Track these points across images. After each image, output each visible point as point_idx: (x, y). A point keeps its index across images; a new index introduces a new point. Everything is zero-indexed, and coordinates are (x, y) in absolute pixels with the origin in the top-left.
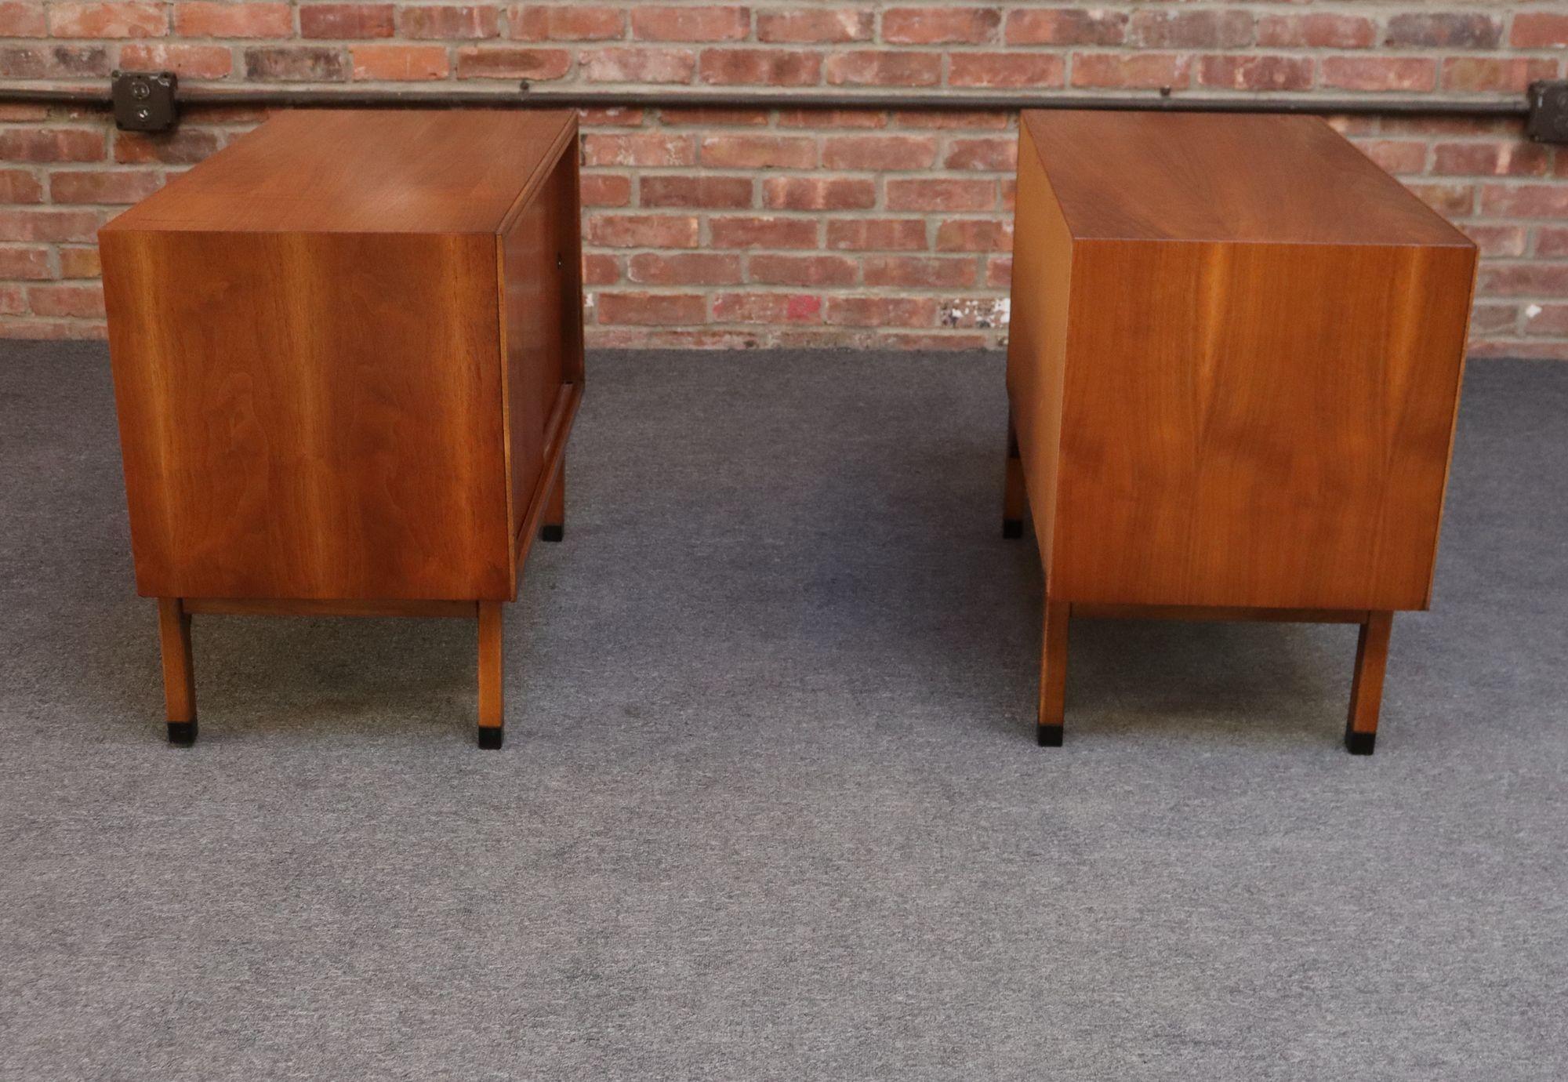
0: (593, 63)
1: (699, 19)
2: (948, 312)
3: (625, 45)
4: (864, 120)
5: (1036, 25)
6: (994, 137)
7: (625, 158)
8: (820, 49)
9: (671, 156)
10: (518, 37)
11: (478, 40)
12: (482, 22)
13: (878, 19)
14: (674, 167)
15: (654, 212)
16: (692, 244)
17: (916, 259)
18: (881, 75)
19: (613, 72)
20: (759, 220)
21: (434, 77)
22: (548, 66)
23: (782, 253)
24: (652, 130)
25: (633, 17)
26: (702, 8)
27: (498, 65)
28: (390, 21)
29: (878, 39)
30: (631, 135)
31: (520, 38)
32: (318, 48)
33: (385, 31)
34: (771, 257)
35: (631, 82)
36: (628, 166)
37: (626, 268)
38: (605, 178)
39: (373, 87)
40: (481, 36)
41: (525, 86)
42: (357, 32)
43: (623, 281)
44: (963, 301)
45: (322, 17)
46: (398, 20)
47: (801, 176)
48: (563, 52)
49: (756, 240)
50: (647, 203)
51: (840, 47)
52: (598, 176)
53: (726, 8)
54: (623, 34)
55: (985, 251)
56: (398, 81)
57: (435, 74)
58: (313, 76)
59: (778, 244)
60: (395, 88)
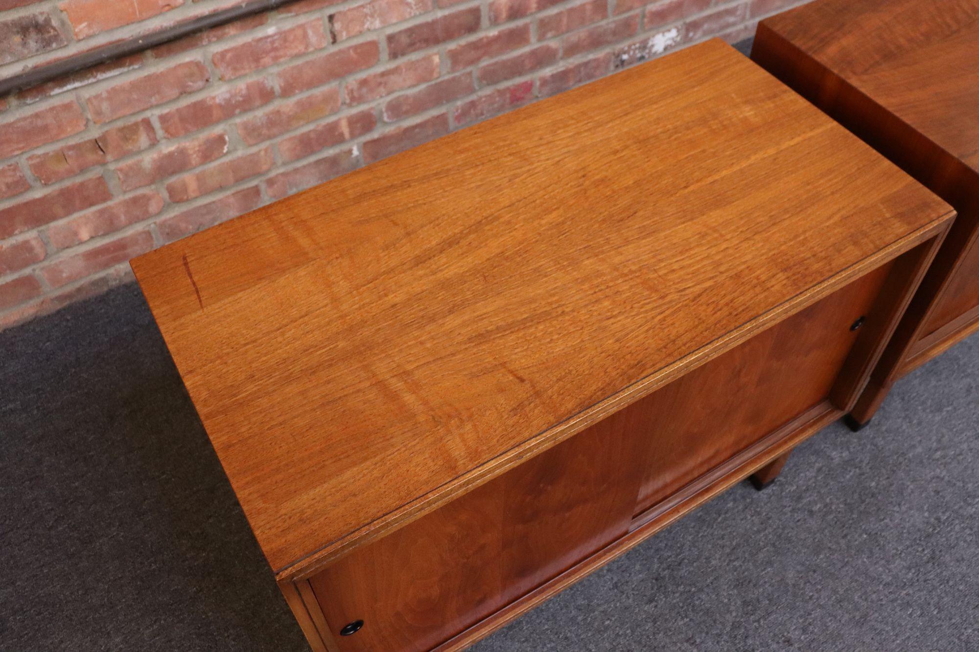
2: (619, 58)
7: (372, 23)
9: (412, 8)
14: (415, 16)
15: (401, 61)
16: (435, 75)
17: (599, 27)
20: (487, 37)
21: (167, 8)
23: (505, 57)
30: (373, 1)
32: (20, 19)
34: (496, 63)
36: (375, 30)
37: (381, 113)
38: (355, 48)
39: (102, 40)
43: (379, 125)
44: (630, 47)
49: (484, 54)
50: (394, 55)
52: (349, 48)
55: (645, 5)
56: (128, 24)
57: (168, 5)
58: (26, 51)
59: (501, 51)
60: (128, 33)
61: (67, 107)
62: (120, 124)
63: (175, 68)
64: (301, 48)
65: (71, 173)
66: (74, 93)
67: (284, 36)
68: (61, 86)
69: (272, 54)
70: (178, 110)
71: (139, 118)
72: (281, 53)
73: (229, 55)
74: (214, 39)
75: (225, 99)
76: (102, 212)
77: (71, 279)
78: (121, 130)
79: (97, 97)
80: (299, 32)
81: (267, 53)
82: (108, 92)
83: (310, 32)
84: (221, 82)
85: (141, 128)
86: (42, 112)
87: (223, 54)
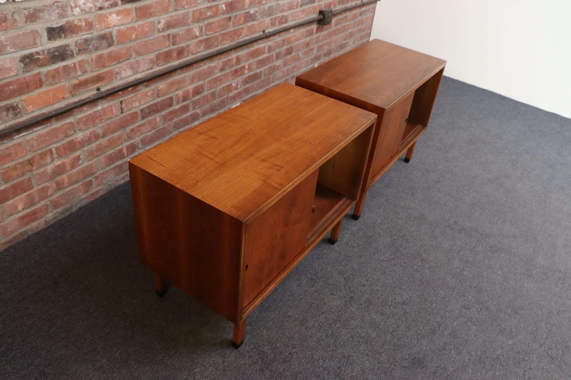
0: (122, 71)
1: (155, 43)
3: (132, 60)
4: (201, 64)
5: (240, 19)
6: (230, 57)
7: (135, 104)
8: (189, 43)
9: (149, 97)
10: (94, 70)
11: (79, 76)
12: (80, 67)
13: (204, 28)
14: (151, 101)
15: (146, 120)
16: (158, 126)
17: (213, 103)
18: (205, 47)
19: (129, 72)
20: (175, 109)
22: (107, 78)
24: (143, 90)
25: (134, 48)
26: (156, 38)
27: (87, 84)
28: (40, 80)
29: (204, 35)
30: (136, 95)
31: (95, 70)
32: (7, 104)
33: (38, 85)
34: (179, 120)
35: (135, 74)
36: (137, 107)
37: (138, 143)
38: (129, 115)
39: (37, 113)
40: (80, 74)
41: (98, 89)
42: (26, 90)
43: (137, 149)
45: (7, 89)
46: (44, 79)
47: (185, 89)
48: (111, 71)
49: (175, 116)
50: (143, 118)
51: (194, 40)
52: (127, 115)
53: (163, 36)
54: (131, 56)
55: (228, 94)
56: (47, 106)
57: (63, 98)
58: (7, 119)
59: (180, 115)
60: (46, 110)
61: (20, 144)
62: (39, 152)
63: (63, 125)
64: (110, 115)
65: (18, 176)
66: (23, 137)
67: (104, 110)
68: (18, 134)
69: (100, 118)
70: (63, 144)
71: (48, 148)
72: (103, 118)
73: (84, 119)
74: (79, 112)
75: (81, 139)
76: (28, 195)
77: (12, 232)
78: (40, 154)
79: (32, 139)
80: (110, 109)
81: (97, 117)
82: (36, 136)
83: (114, 109)
84: (79, 131)
85: (48, 153)
86: (9, 147)
87: (82, 118)
